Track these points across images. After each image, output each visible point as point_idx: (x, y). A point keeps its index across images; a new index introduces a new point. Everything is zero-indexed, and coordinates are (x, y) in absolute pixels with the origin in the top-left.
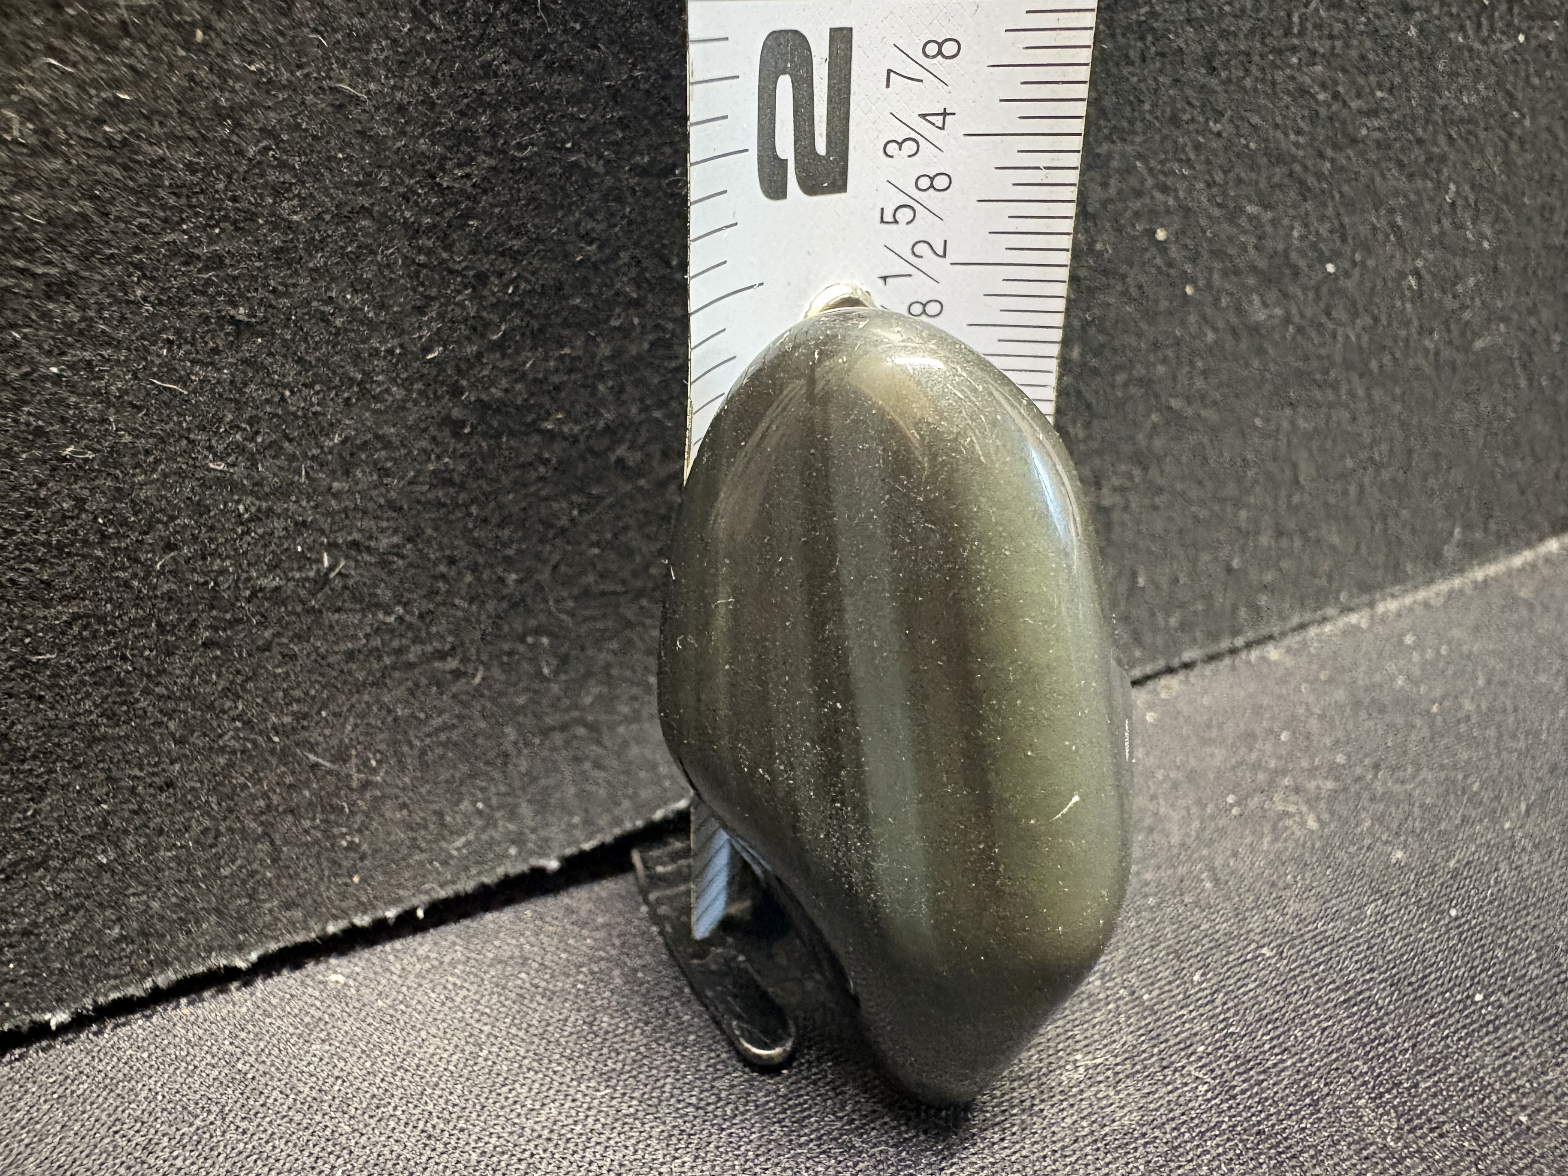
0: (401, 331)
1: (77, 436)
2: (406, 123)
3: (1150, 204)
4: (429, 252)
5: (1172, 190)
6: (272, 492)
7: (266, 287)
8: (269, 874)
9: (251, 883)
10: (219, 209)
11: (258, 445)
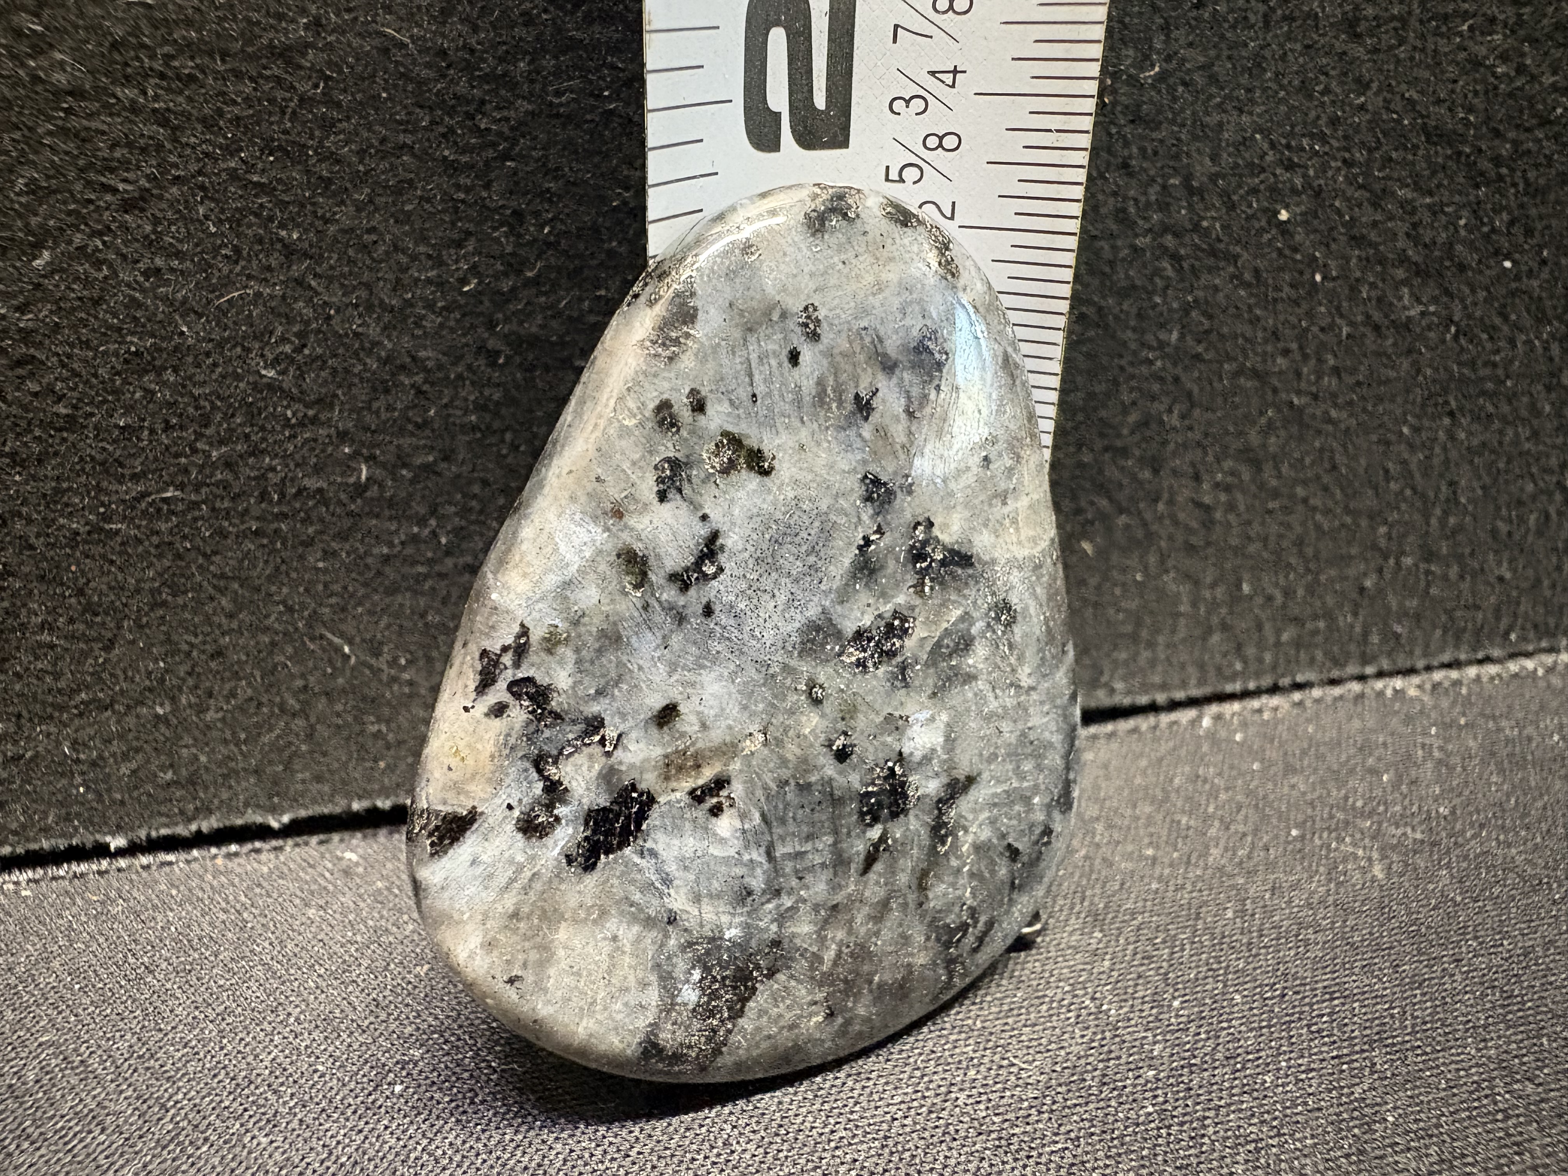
0: (439, 263)
2: (449, 66)
3: (1272, 180)
4: (468, 190)
5: (1299, 166)
6: (319, 401)
7: (315, 212)
8: (304, 748)
9: (287, 753)
10: (273, 140)
11: (305, 357)
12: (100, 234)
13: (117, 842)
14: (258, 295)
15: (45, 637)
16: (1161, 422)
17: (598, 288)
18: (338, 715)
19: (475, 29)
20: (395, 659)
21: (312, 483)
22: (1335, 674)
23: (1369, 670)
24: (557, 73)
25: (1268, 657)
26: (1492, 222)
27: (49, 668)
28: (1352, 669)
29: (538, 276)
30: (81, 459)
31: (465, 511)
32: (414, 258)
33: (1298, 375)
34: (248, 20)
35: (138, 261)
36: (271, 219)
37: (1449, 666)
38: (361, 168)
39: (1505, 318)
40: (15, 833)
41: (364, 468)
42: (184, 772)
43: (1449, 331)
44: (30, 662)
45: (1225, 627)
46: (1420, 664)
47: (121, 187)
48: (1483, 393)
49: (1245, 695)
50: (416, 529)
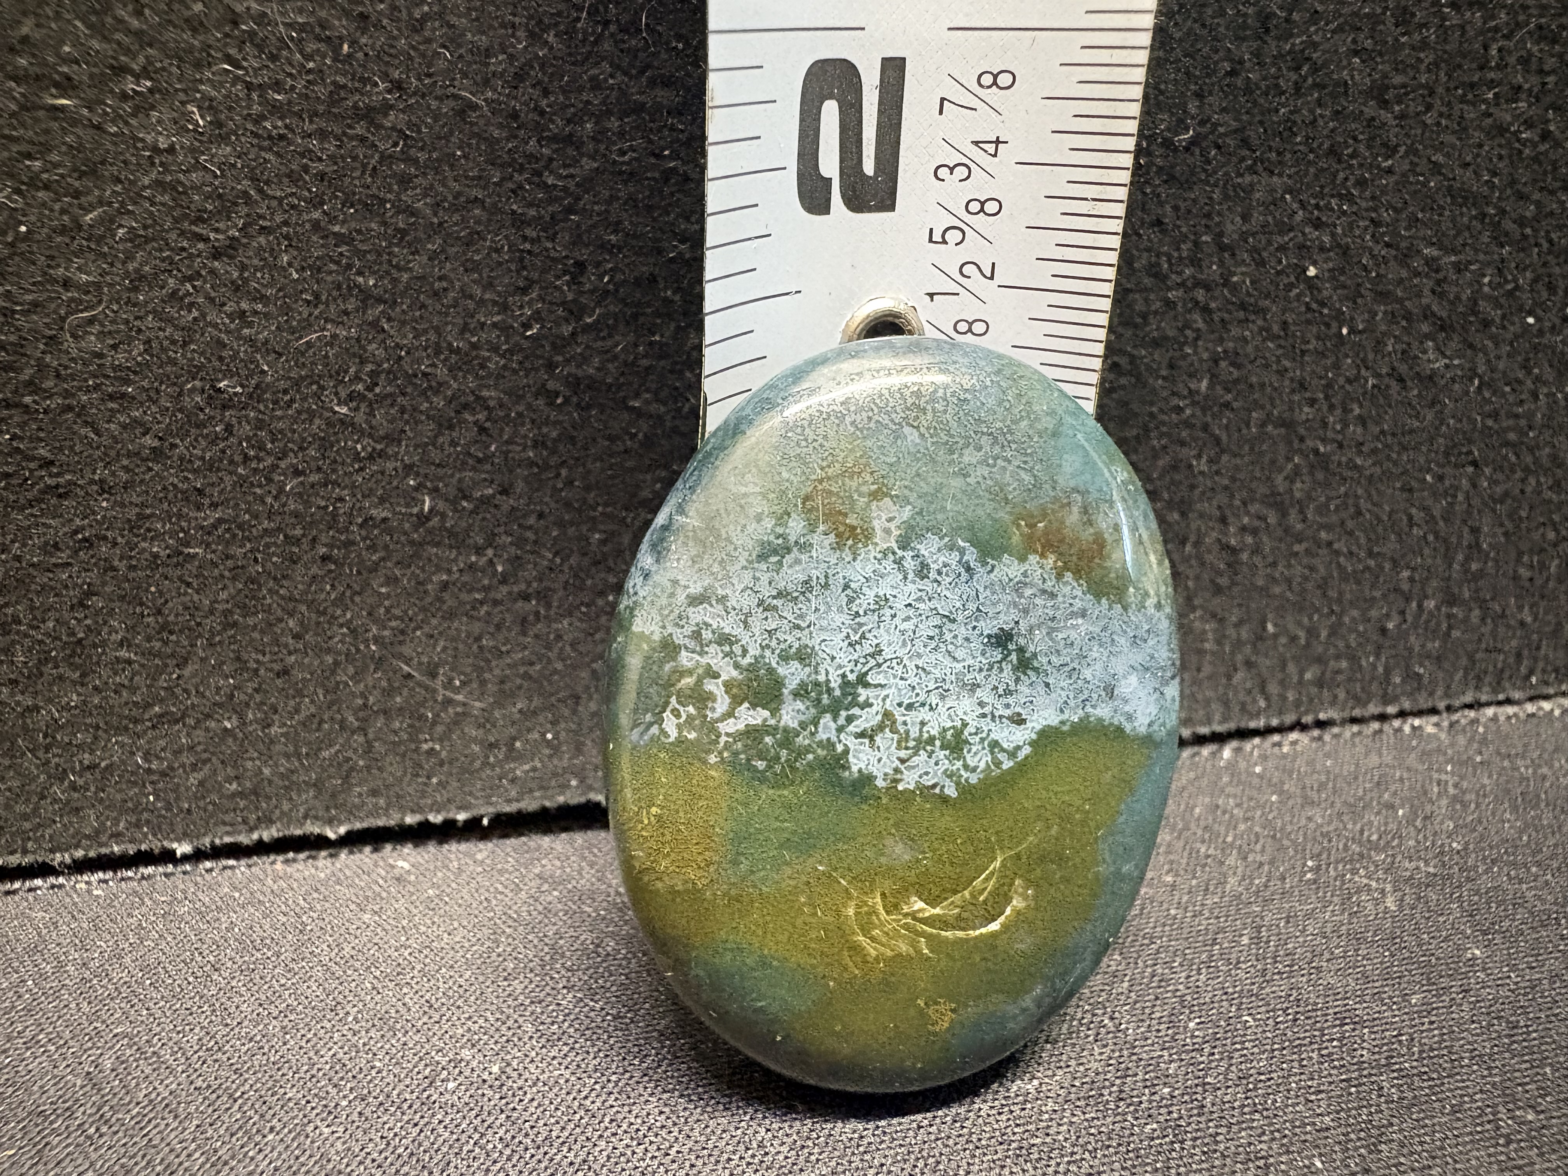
0: (505, 308)
1: (228, 374)
2: (518, 128)
3: (1300, 238)
4: (533, 241)
5: (1328, 226)
6: (386, 437)
7: (390, 261)
8: (361, 763)
9: (345, 767)
10: (354, 194)
11: (376, 395)
12: (190, 279)
13: (183, 848)
14: (334, 336)
15: (123, 653)
16: (1190, 466)
17: (654, 335)
18: (395, 732)
19: (546, 93)
20: (451, 680)
21: (379, 513)
22: (1357, 713)
23: (1391, 710)
24: (621, 134)
25: (1291, 696)
26: (1515, 280)
27: (126, 682)
28: (1373, 709)
29: (597, 321)
30: (165, 488)
31: (520, 542)
32: (482, 302)
33: (1325, 425)
34: (334, 83)
35: (224, 304)
36: (349, 266)
37: (1470, 706)
38: (435, 220)
39: (1529, 373)
40: (88, 837)
41: (427, 499)
42: (248, 784)
43: (1473, 383)
44: (109, 677)
45: (1249, 664)
46: (1441, 705)
47: (212, 236)
48: (1507, 444)
49: (1268, 731)
50: (473, 559)
